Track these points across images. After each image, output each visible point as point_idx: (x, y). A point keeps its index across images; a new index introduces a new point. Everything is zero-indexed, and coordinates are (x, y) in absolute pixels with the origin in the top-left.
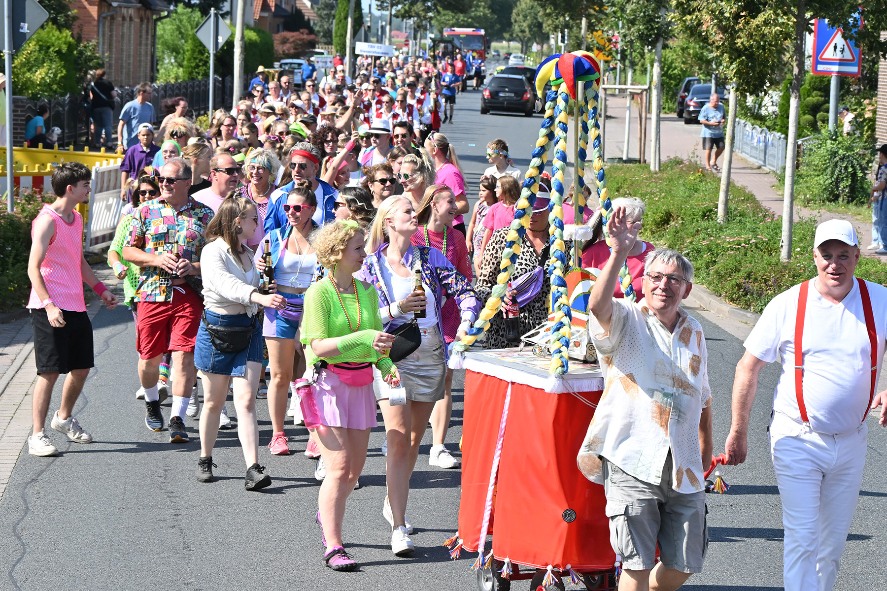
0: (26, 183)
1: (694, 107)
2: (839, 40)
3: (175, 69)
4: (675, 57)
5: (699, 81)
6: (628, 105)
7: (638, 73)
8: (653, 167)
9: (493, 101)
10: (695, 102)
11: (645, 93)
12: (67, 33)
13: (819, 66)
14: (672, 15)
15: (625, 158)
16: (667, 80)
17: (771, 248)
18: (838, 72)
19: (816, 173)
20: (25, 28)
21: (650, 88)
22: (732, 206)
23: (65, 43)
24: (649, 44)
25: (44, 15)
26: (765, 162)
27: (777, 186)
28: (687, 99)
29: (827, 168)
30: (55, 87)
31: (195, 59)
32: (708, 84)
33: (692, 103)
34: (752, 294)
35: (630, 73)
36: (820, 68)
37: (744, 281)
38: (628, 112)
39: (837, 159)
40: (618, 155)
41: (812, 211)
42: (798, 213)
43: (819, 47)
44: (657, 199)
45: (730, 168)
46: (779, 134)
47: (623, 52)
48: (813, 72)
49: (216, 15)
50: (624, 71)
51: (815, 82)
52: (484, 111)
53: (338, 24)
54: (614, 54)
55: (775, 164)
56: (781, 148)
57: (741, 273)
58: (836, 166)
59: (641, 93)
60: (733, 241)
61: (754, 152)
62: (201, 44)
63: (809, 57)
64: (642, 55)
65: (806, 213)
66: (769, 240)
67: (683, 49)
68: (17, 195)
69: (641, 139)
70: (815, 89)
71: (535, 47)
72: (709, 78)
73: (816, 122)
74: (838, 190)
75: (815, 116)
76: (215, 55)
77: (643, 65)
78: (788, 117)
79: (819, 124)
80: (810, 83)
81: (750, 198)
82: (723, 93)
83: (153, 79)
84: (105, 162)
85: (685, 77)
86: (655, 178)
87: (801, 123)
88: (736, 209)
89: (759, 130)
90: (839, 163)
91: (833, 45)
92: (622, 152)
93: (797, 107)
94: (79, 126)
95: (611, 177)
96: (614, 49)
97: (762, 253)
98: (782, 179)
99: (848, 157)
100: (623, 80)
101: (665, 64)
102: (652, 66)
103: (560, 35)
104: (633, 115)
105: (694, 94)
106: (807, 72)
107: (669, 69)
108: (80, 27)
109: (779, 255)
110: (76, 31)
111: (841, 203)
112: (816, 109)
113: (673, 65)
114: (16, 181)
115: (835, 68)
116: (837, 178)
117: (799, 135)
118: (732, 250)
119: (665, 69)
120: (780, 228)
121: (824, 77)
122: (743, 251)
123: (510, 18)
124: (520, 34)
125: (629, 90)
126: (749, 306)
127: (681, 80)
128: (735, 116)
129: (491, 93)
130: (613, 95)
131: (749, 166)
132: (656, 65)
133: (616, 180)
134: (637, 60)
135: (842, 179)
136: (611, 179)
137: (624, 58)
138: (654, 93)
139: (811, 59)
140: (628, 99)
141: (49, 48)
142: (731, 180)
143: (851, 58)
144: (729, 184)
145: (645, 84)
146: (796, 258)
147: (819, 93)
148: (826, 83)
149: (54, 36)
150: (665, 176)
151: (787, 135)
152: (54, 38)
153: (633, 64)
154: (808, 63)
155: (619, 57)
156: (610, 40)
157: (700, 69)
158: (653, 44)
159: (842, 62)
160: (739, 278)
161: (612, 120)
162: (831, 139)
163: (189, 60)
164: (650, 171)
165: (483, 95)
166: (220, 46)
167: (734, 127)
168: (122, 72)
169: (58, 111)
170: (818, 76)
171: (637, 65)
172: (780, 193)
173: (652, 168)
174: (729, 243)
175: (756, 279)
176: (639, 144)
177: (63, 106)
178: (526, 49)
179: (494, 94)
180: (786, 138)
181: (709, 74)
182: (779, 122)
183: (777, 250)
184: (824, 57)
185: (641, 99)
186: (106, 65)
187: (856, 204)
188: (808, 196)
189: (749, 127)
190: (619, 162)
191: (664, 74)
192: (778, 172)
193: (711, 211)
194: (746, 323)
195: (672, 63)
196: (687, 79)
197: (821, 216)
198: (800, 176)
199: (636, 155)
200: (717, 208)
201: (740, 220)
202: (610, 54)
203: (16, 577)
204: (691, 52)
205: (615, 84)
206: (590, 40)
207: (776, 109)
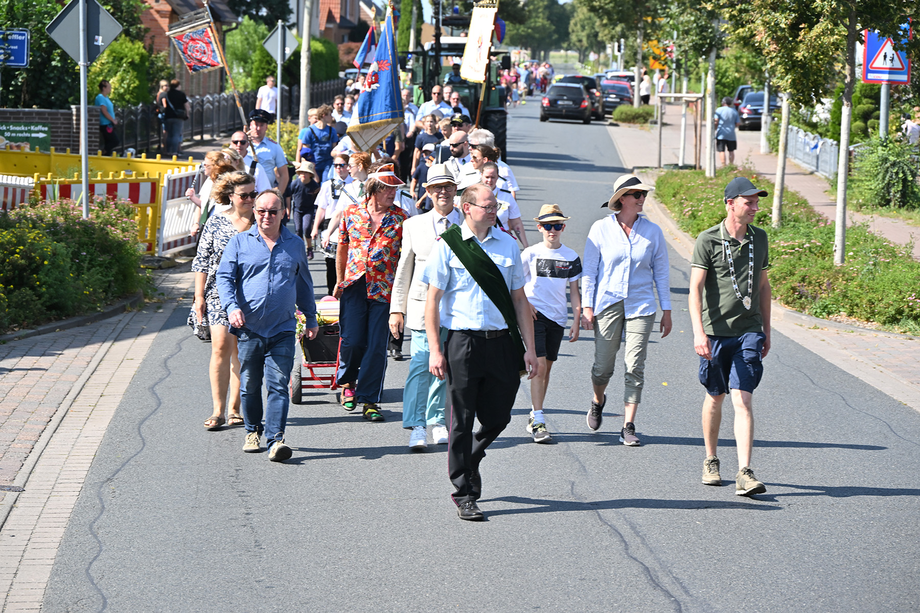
0: (101, 189)
1: (748, 114)
2: (888, 48)
3: (244, 78)
4: (729, 65)
5: (752, 89)
6: (683, 112)
7: (693, 81)
8: (709, 173)
9: (552, 108)
10: (749, 110)
11: (700, 101)
12: (139, 44)
13: (869, 74)
14: (726, 26)
15: (680, 164)
16: (722, 88)
17: (824, 252)
18: (888, 81)
19: (868, 179)
20: (99, 41)
21: (704, 96)
22: (786, 211)
23: (138, 54)
24: (704, 53)
25: (118, 28)
26: (817, 167)
27: (830, 192)
28: (741, 107)
29: (878, 174)
30: (127, 97)
31: (263, 69)
32: (760, 92)
33: (745, 111)
34: (806, 298)
35: (685, 83)
36: (871, 76)
37: (798, 284)
38: (683, 120)
39: (888, 164)
40: (675, 162)
41: (864, 216)
42: (851, 218)
43: (870, 56)
44: (713, 204)
45: (783, 174)
46: (831, 140)
47: (678, 61)
48: (864, 80)
49: (283, 27)
50: (679, 79)
51: (866, 90)
52: (544, 119)
53: (401, 34)
54: (669, 63)
55: (828, 170)
56: (833, 154)
57: (795, 277)
58: (887, 171)
59: (696, 101)
60: (787, 246)
61: (807, 159)
62: (268, 55)
63: (860, 65)
64: (697, 64)
65: (858, 218)
66: (823, 244)
67: (737, 58)
68: (92, 202)
69: (696, 146)
70: (866, 97)
71: (592, 56)
72: (761, 86)
73: (867, 128)
74: (889, 195)
75: (865, 122)
76: (283, 66)
77: (697, 74)
78: (840, 124)
79: (870, 130)
80: (861, 91)
81: (803, 203)
82: (775, 100)
83: (222, 89)
84: (176, 170)
85: (738, 85)
86: (711, 184)
87: (853, 130)
88: (790, 214)
89: (812, 136)
90: (890, 169)
91: (882, 54)
92: (678, 158)
93: (849, 115)
94: (152, 133)
95: (668, 182)
96: (669, 58)
97: (816, 257)
98: (834, 184)
99: (899, 162)
100: (678, 88)
101: (719, 73)
102: (706, 74)
103: (616, 44)
104: (688, 122)
105: (748, 102)
106: (859, 80)
107: (722, 77)
108: (153, 37)
109: (833, 259)
110: (148, 42)
111: (892, 208)
112: (866, 116)
113: (727, 74)
114: (91, 188)
115: (886, 77)
116: (889, 184)
117: (851, 142)
118: (787, 254)
119: (719, 77)
120: (833, 233)
121: (874, 85)
122: (797, 255)
123: (567, 28)
124: (578, 44)
125: (684, 99)
126: (804, 309)
127: (734, 89)
128: (789, 123)
129: (550, 102)
130: (669, 103)
131: (802, 171)
132: (710, 72)
133: (673, 186)
134: (691, 69)
135: (894, 184)
136: (668, 185)
137: (679, 66)
138: (709, 101)
139: (862, 67)
140: (684, 107)
141: (122, 59)
142: (785, 186)
143: (901, 67)
144: (783, 189)
145: (699, 92)
146: (849, 262)
147: (870, 101)
148: (877, 91)
149: (127, 47)
150: (720, 182)
151: (839, 142)
152: (126, 50)
153: (688, 73)
154: (859, 72)
155: (674, 66)
156: (665, 51)
157: (753, 78)
158: (707, 53)
159: (892, 71)
160: (794, 281)
161: (668, 127)
162: (882, 145)
163: (257, 69)
164: (705, 178)
165: (542, 104)
166: (287, 57)
167: (787, 134)
168: (192, 82)
169: (131, 120)
170: (868, 84)
171: (692, 73)
172: (833, 198)
173: (707, 174)
174: (784, 247)
175: (810, 283)
176: (694, 150)
177: (136, 115)
178: (584, 58)
179: (553, 103)
180: (838, 144)
181: (762, 83)
182: (830, 128)
183: (831, 254)
184: (874, 66)
185: (696, 107)
186: (177, 75)
187: (907, 209)
188: (861, 201)
189: (801, 133)
190: (674, 168)
191: (718, 83)
192: (831, 178)
193: (765, 216)
194: (801, 326)
195: (726, 71)
196: (741, 87)
197: (873, 221)
198: (851, 181)
199: (691, 161)
200: (771, 213)
201: (794, 226)
202: (666, 63)
203: (93, 574)
204: (745, 61)
205: (670, 92)
206: (646, 50)
207: (828, 116)
